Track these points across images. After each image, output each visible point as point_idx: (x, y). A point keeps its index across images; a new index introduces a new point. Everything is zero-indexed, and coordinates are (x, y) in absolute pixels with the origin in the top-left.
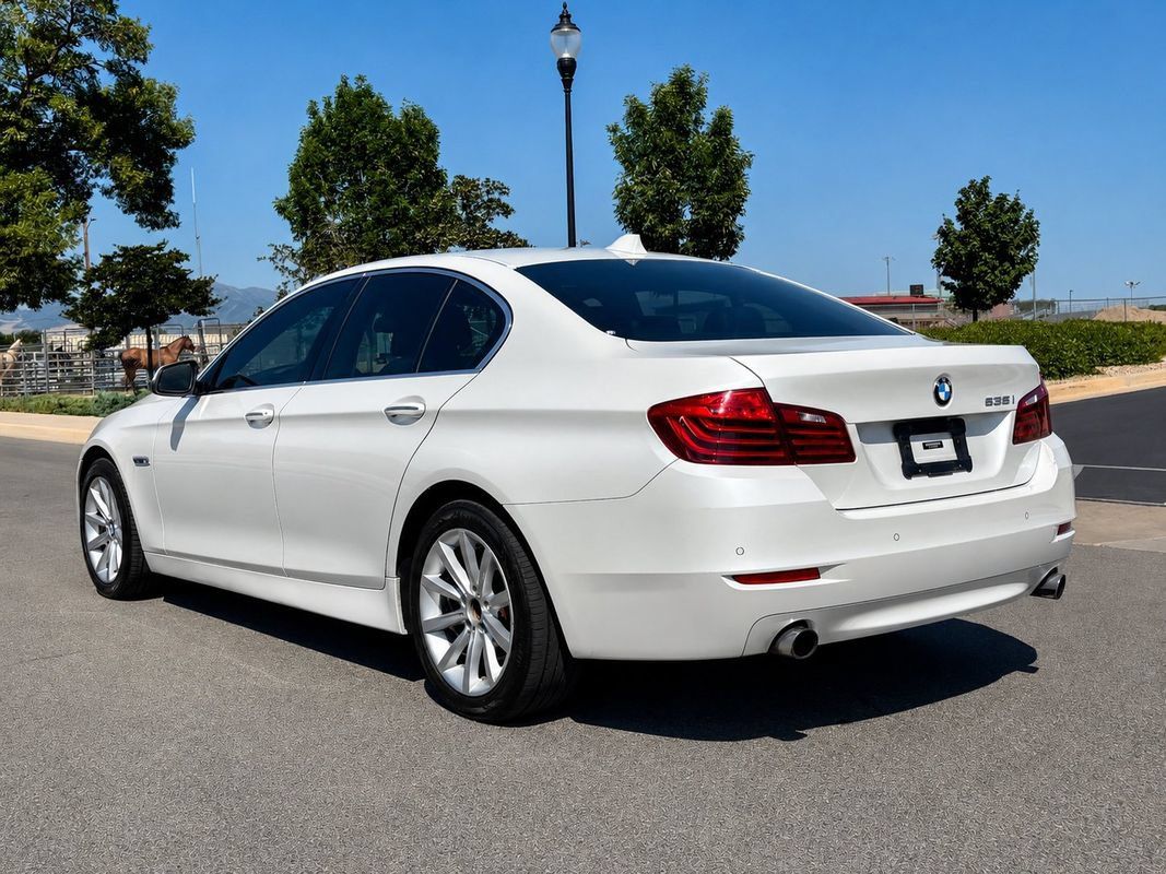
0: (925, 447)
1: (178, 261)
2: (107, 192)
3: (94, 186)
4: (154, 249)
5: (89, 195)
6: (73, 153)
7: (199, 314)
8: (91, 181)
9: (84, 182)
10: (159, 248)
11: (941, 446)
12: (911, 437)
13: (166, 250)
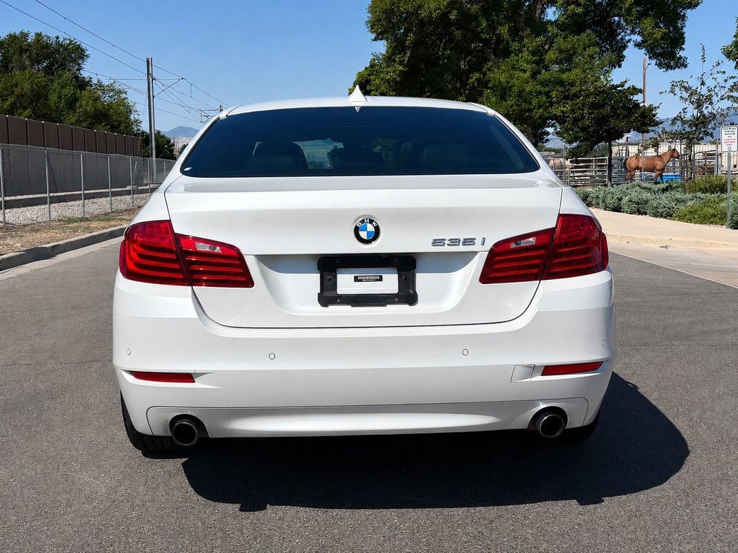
0: (356, 279)
1: (632, 94)
2: (638, 45)
3: (629, 41)
4: (618, 86)
5: (625, 47)
6: (617, 18)
7: (643, 132)
8: (627, 38)
9: (622, 39)
10: (622, 85)
11: (381, 279)
12: (339, 270)
13: (626, 87)
